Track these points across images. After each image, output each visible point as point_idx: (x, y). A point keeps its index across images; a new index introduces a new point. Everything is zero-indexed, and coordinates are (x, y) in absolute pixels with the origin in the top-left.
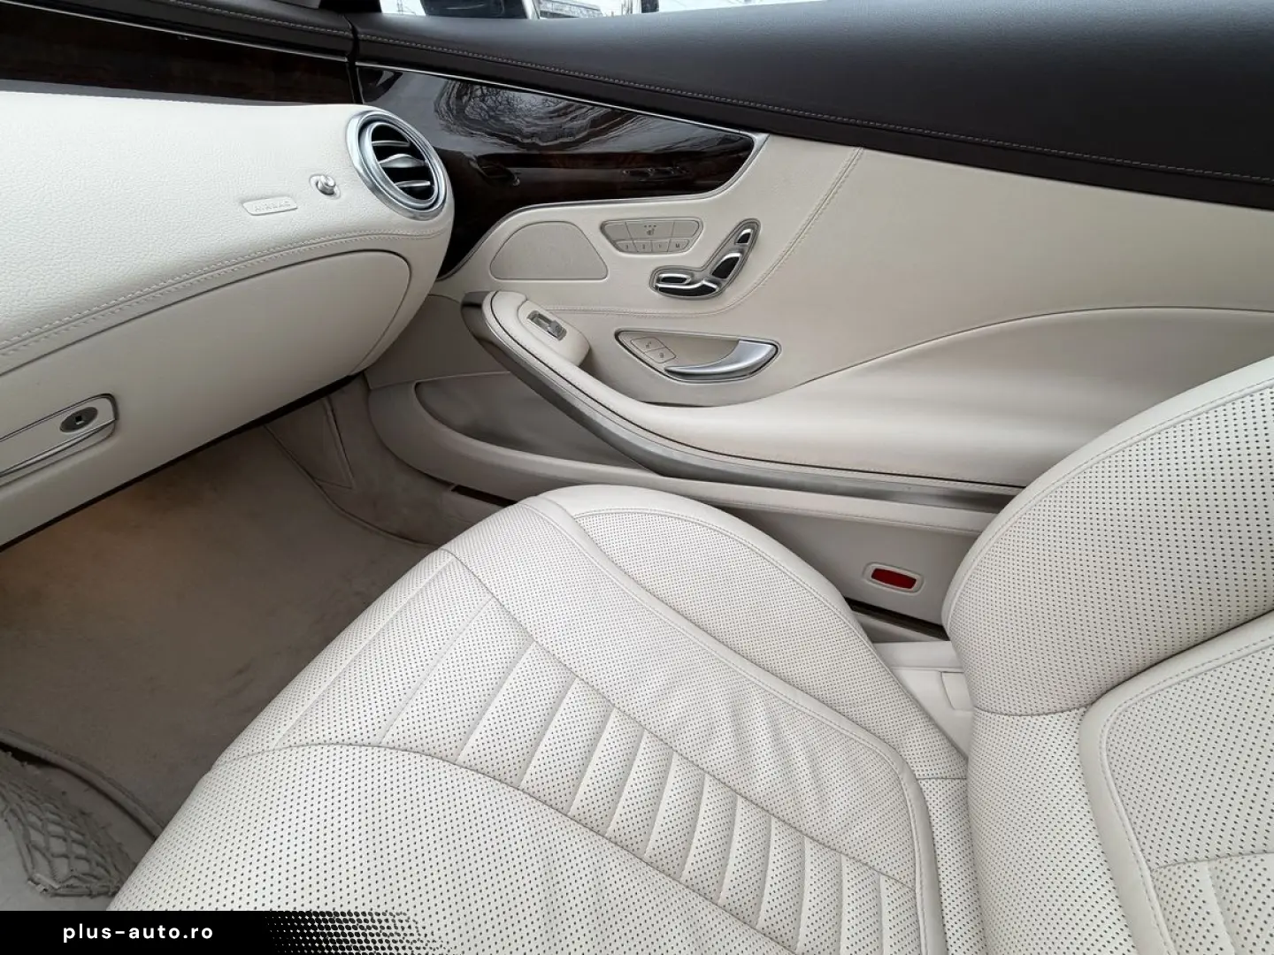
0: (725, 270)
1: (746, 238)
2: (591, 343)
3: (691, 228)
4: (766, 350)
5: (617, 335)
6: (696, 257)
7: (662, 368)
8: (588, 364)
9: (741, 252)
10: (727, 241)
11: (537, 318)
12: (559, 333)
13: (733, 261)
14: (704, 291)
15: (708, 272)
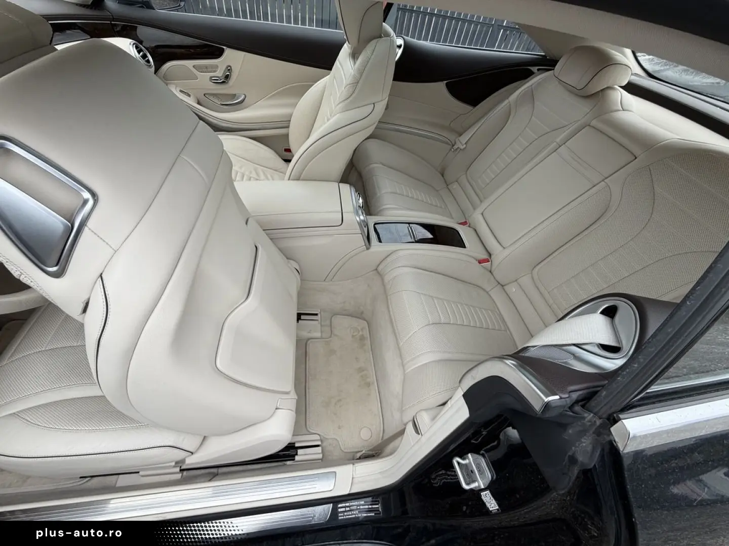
0: (227, 77)
1: (229, 69)
2: (198, 98)
3: (216, 67)
4: (243, 97)
5: (204, 95)
6: (220, 73)
7: (219, 103)
8: (199, 103)
9: (229, 72)
10: (225, 70)
11: (181, 91)
12: (189, 96)
13: (228, 75)
14: (223, 82)
15: (223, 77)
